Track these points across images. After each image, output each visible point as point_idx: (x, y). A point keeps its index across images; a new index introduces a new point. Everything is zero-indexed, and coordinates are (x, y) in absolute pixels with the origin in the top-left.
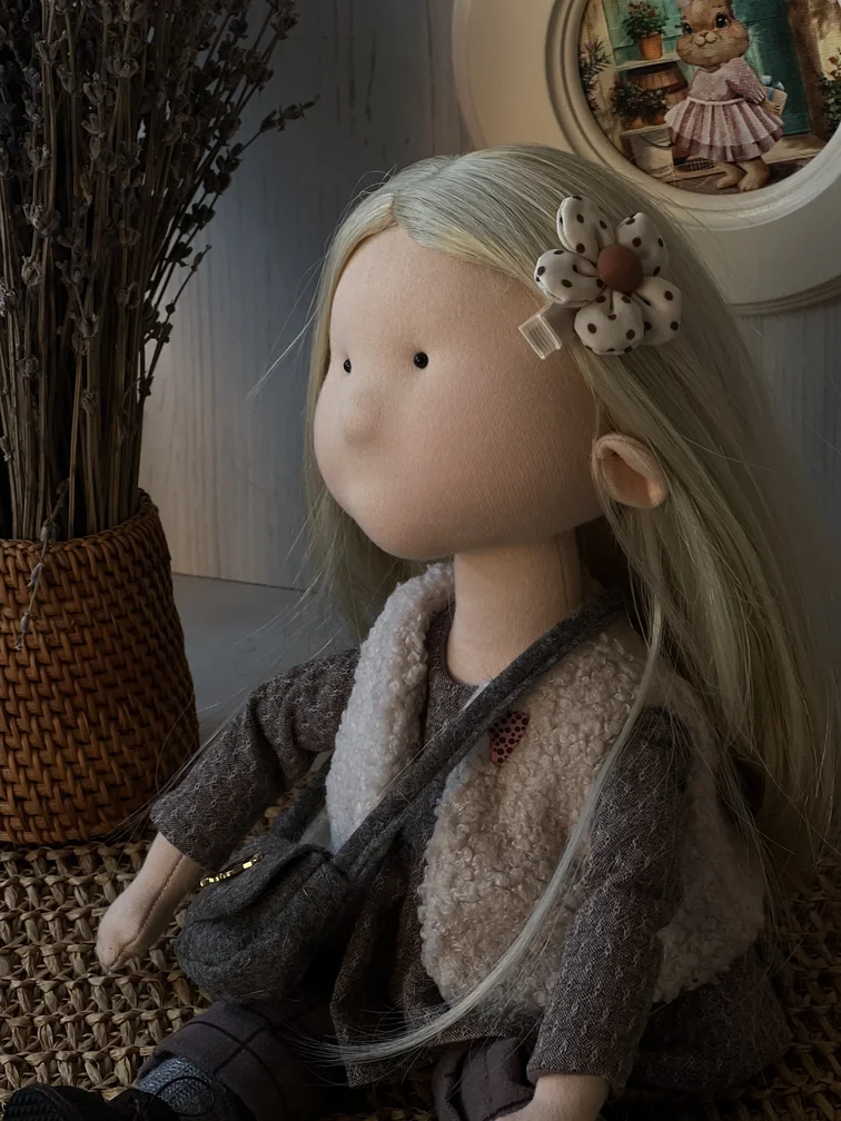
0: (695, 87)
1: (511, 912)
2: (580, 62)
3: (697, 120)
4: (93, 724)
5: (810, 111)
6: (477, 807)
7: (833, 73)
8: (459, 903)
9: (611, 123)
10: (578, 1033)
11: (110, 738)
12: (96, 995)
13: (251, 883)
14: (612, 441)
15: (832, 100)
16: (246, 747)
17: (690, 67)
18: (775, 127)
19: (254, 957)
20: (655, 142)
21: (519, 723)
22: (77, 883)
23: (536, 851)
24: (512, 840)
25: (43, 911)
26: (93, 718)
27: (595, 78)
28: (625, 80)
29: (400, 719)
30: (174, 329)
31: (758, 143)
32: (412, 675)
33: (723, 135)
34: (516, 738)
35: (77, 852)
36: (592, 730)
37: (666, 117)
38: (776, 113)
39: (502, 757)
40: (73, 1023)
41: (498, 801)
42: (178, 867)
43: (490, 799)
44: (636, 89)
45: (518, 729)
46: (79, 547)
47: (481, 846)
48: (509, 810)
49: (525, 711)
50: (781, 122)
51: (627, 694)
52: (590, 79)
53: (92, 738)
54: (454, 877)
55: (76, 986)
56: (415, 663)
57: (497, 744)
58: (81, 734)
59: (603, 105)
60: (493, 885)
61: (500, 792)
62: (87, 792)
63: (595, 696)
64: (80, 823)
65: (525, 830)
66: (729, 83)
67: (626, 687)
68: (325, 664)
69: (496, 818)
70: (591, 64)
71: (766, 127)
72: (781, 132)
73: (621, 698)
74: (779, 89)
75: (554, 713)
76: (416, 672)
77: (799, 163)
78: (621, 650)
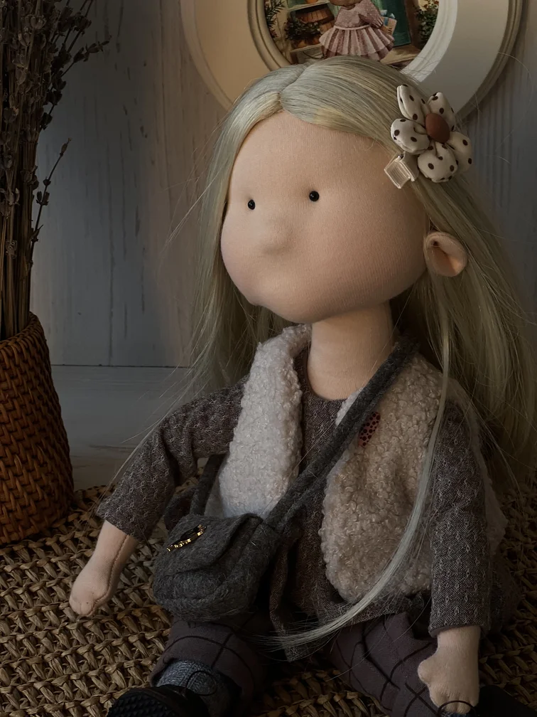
0: (339, 19)
1: (382, 537)
2: (265, 7)
3: (340, 40)
4: (24, 462)
5: (411, 30)
6: (355, 475)
7: (425, 6)
8: (350, 536)
9: (285, 45)
10: (463, 601)
11: (34, 470)
12: (76, 635)
13: (216, 543)
14: (436, 236)
15: (425, 23)
16: (161, 460)
17: (336, 7)
18: (389, 42)
19: (230, 589)
20: (312, 56)
21: (375, 420)
22: (26, 568)
23: (392, 498)
24: (376, 493)
25: (14, 589)
26: (24, 459)
27: (274, 17)
28: (294, 17)
29: (293, 427)
30: (50, 195)
31: (378, 52)
32: (297, 397)
33: (356, 49)
34: (373, 429)
35: (16, 548)
36: (421, 418)
37: (320, 40)
38: (390, 33)
39: (366, 441)
40: (71, 655)
41: (365, 470)
42: (124, 544)
43: (361, 470)
44: (300, 22)
45: (374, 423)
46: (7, 346)
47: (360, 500)
48: (373, 474)
49: (377, 411)
50: (393, 38)
51: (435, 392)
52: (271, 17)
53: (24, 471)
54: (346, 521)
55: (60, 632)
56: (296, 390)
57: (362, 434)
58: (17, 470)
59: (280, 34)
60: (371, 522)
61: (366, 464)
62: (23, 507)
63: (419, 396)
64: (20, 529)
65: (384, 485)
66: (360, 16)
67: (434, 388)
68: (210, 401)
69: (365, 480)
70: (272, 8)
71: (383, 42)
72: (392, 45)
73: (433, 396)
74: (392, 18)
75: (397, 410)
76: (298, 396)
77: (404, 64)
78: (426, 367)
